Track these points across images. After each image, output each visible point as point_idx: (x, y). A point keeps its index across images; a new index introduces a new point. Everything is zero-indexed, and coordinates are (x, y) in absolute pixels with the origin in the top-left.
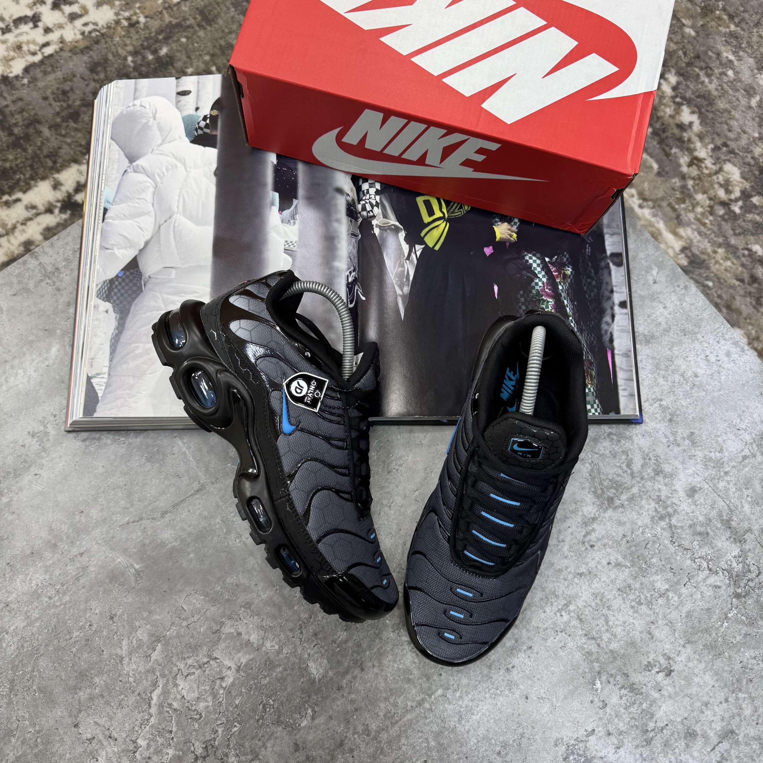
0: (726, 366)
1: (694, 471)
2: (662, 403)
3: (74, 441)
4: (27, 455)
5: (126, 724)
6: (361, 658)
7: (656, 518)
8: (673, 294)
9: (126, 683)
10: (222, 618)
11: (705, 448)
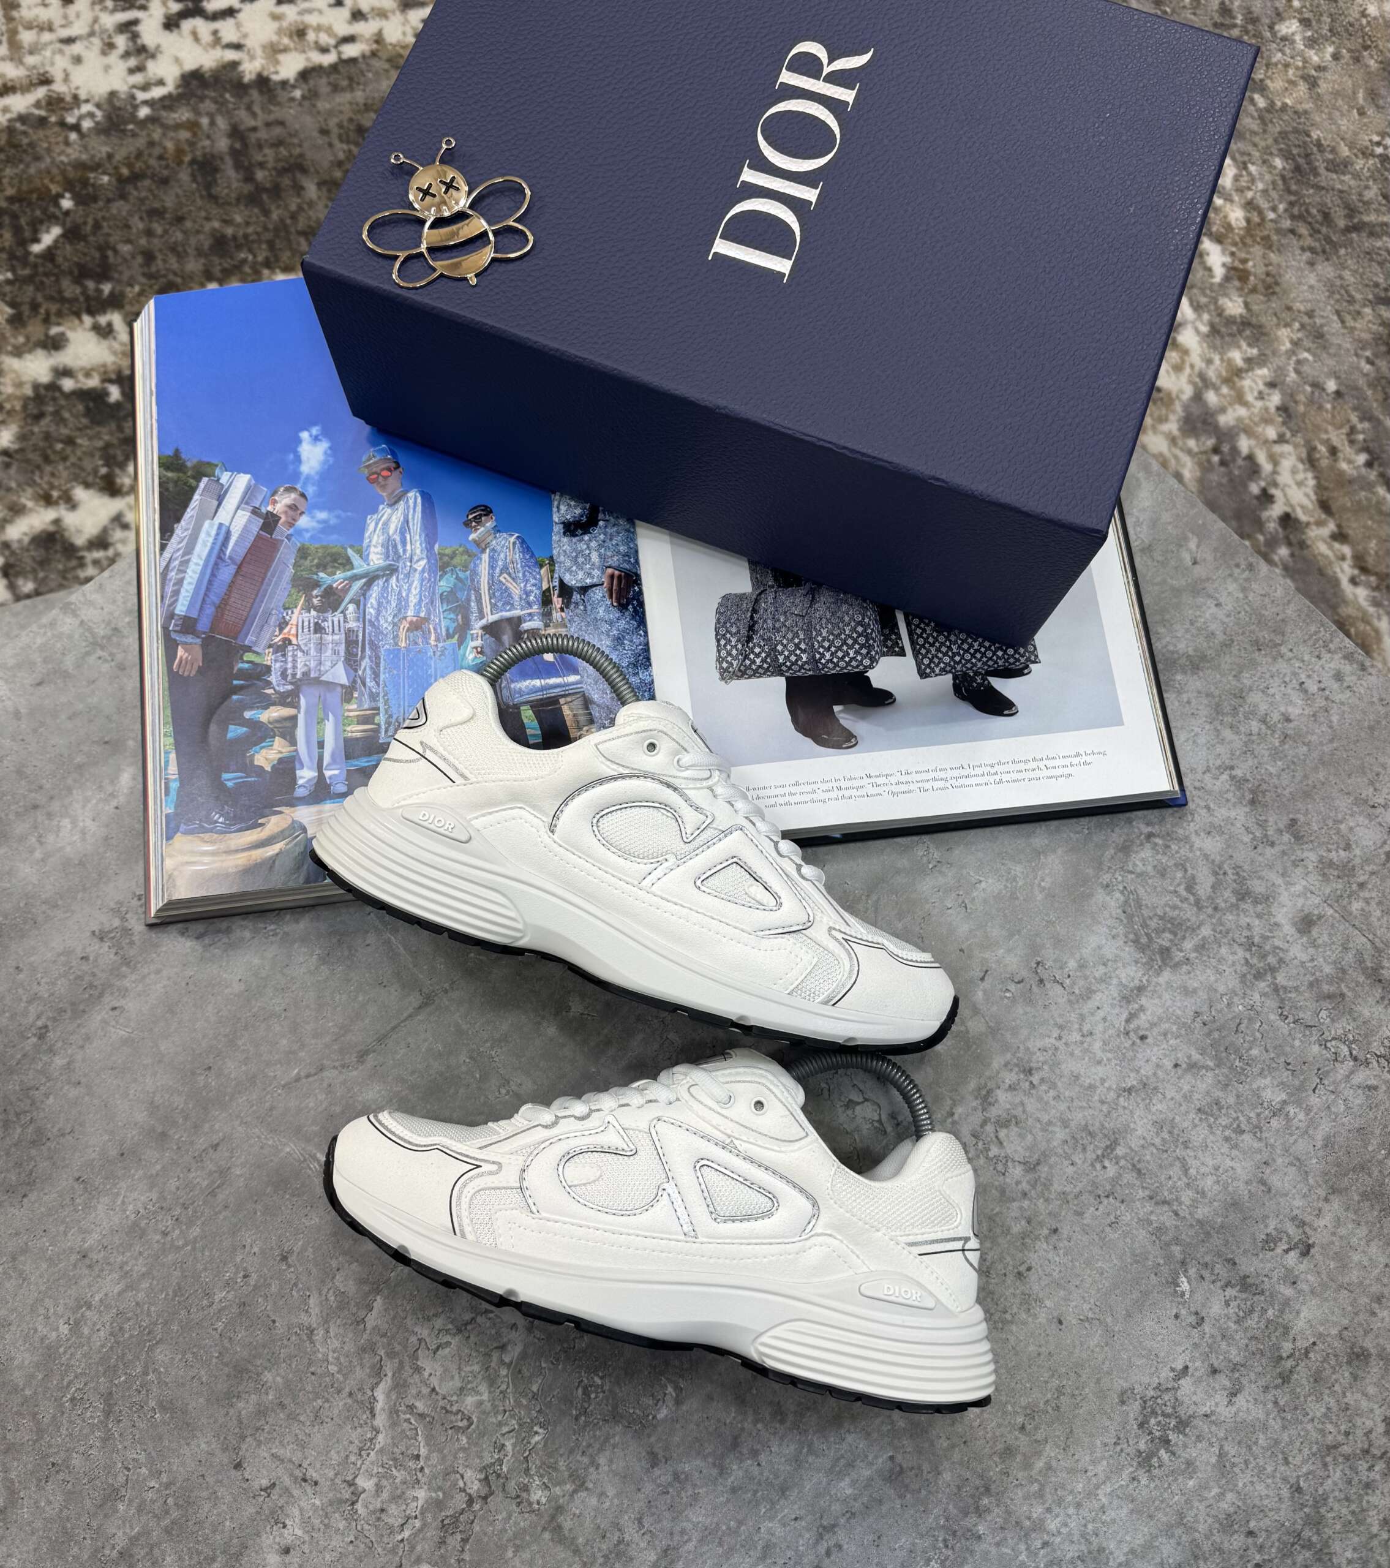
0: (1338, 697)
1: (1305, 887)
2: (1234, 773)
8: (1230, 580)
11: (1320, 845)
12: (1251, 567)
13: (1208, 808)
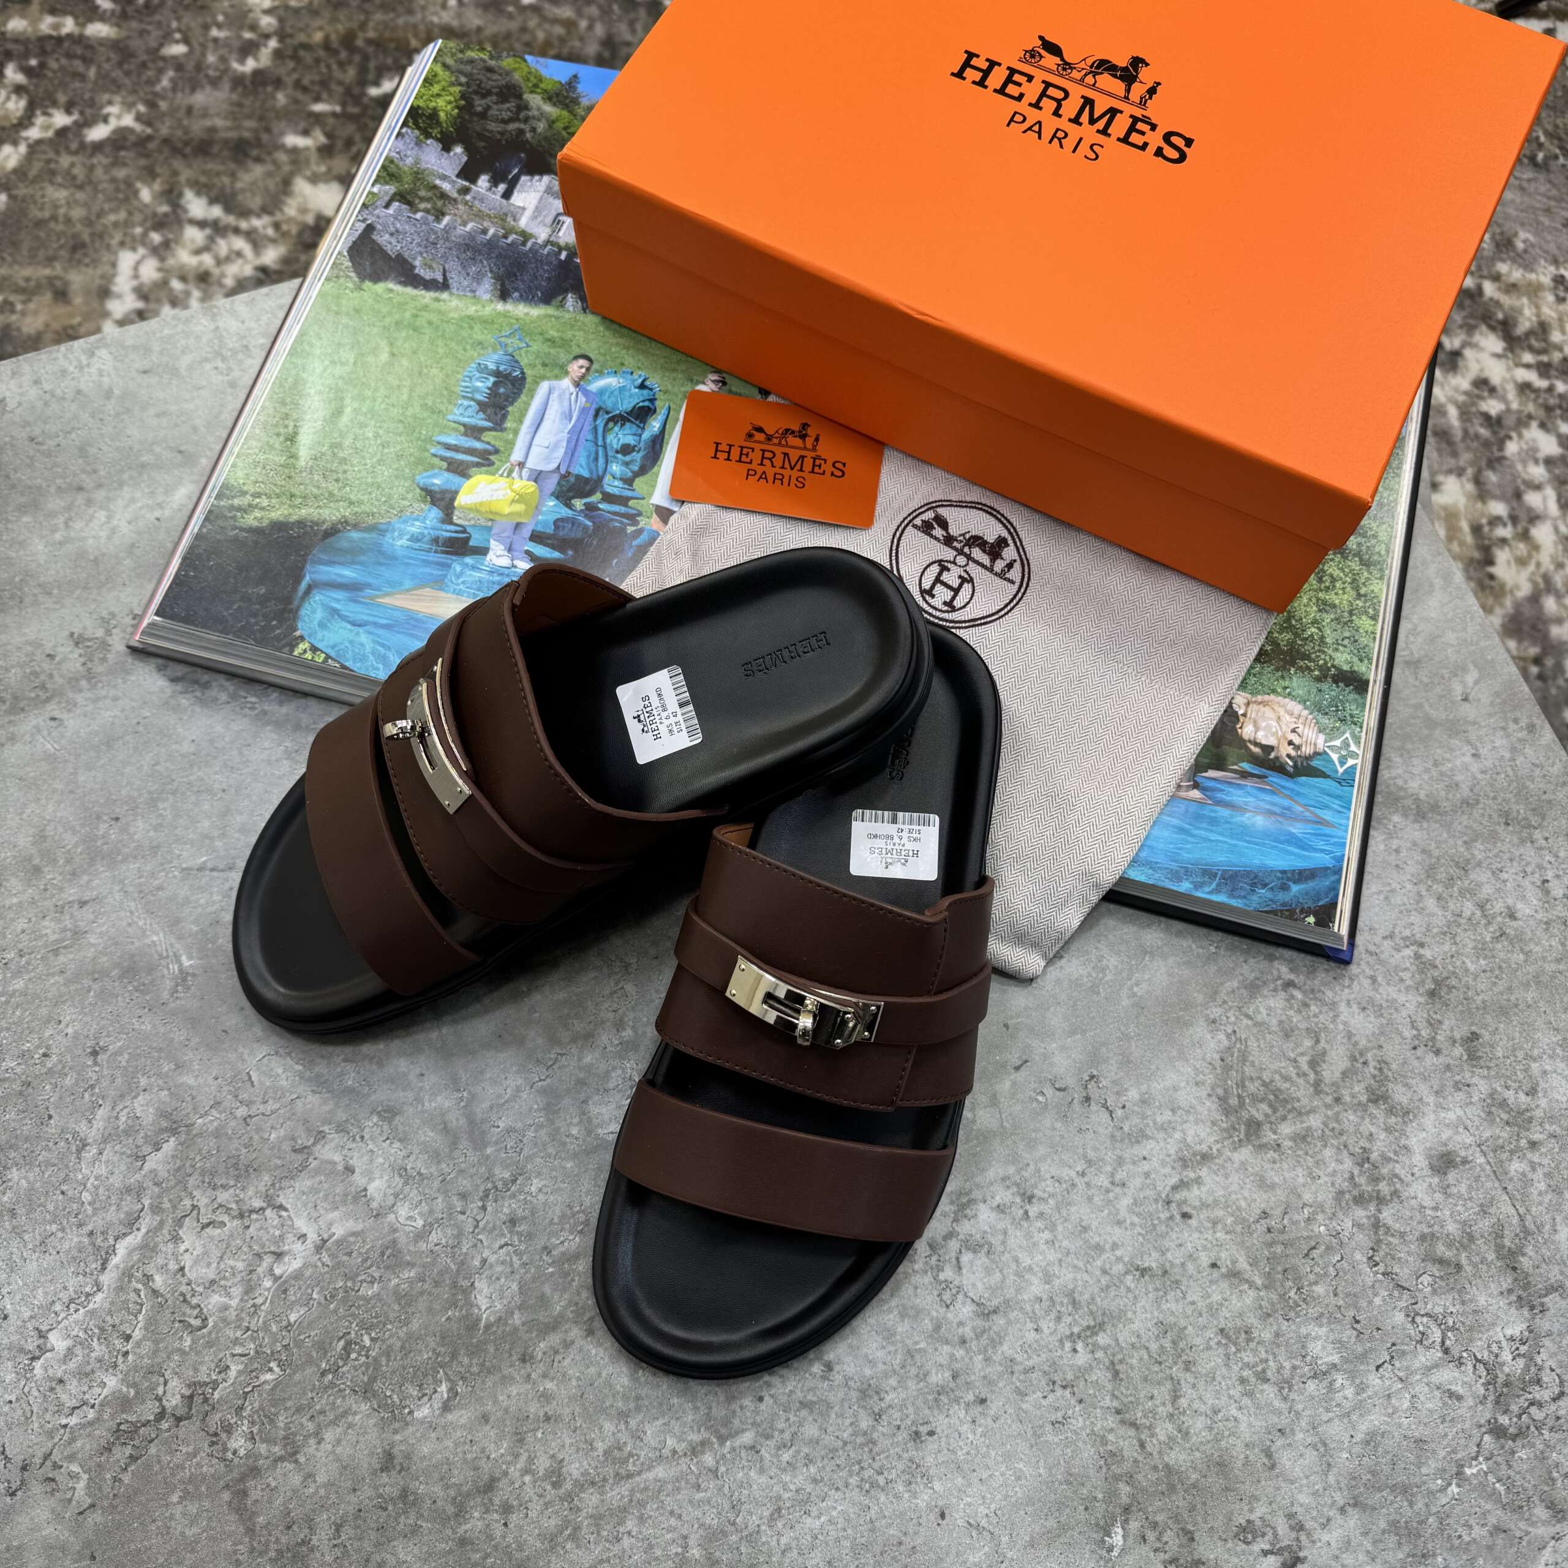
1: (1459, 1118)
2: (1422, 951)
4: (51, 676)
5: (40, 1291)
7: (1347, 1196)
8: (1500, 733)
9: (71, 1200)
10: (323, 1124)
11: (1497, 1076)
12: (1531, 728)
13: (1373, 979)
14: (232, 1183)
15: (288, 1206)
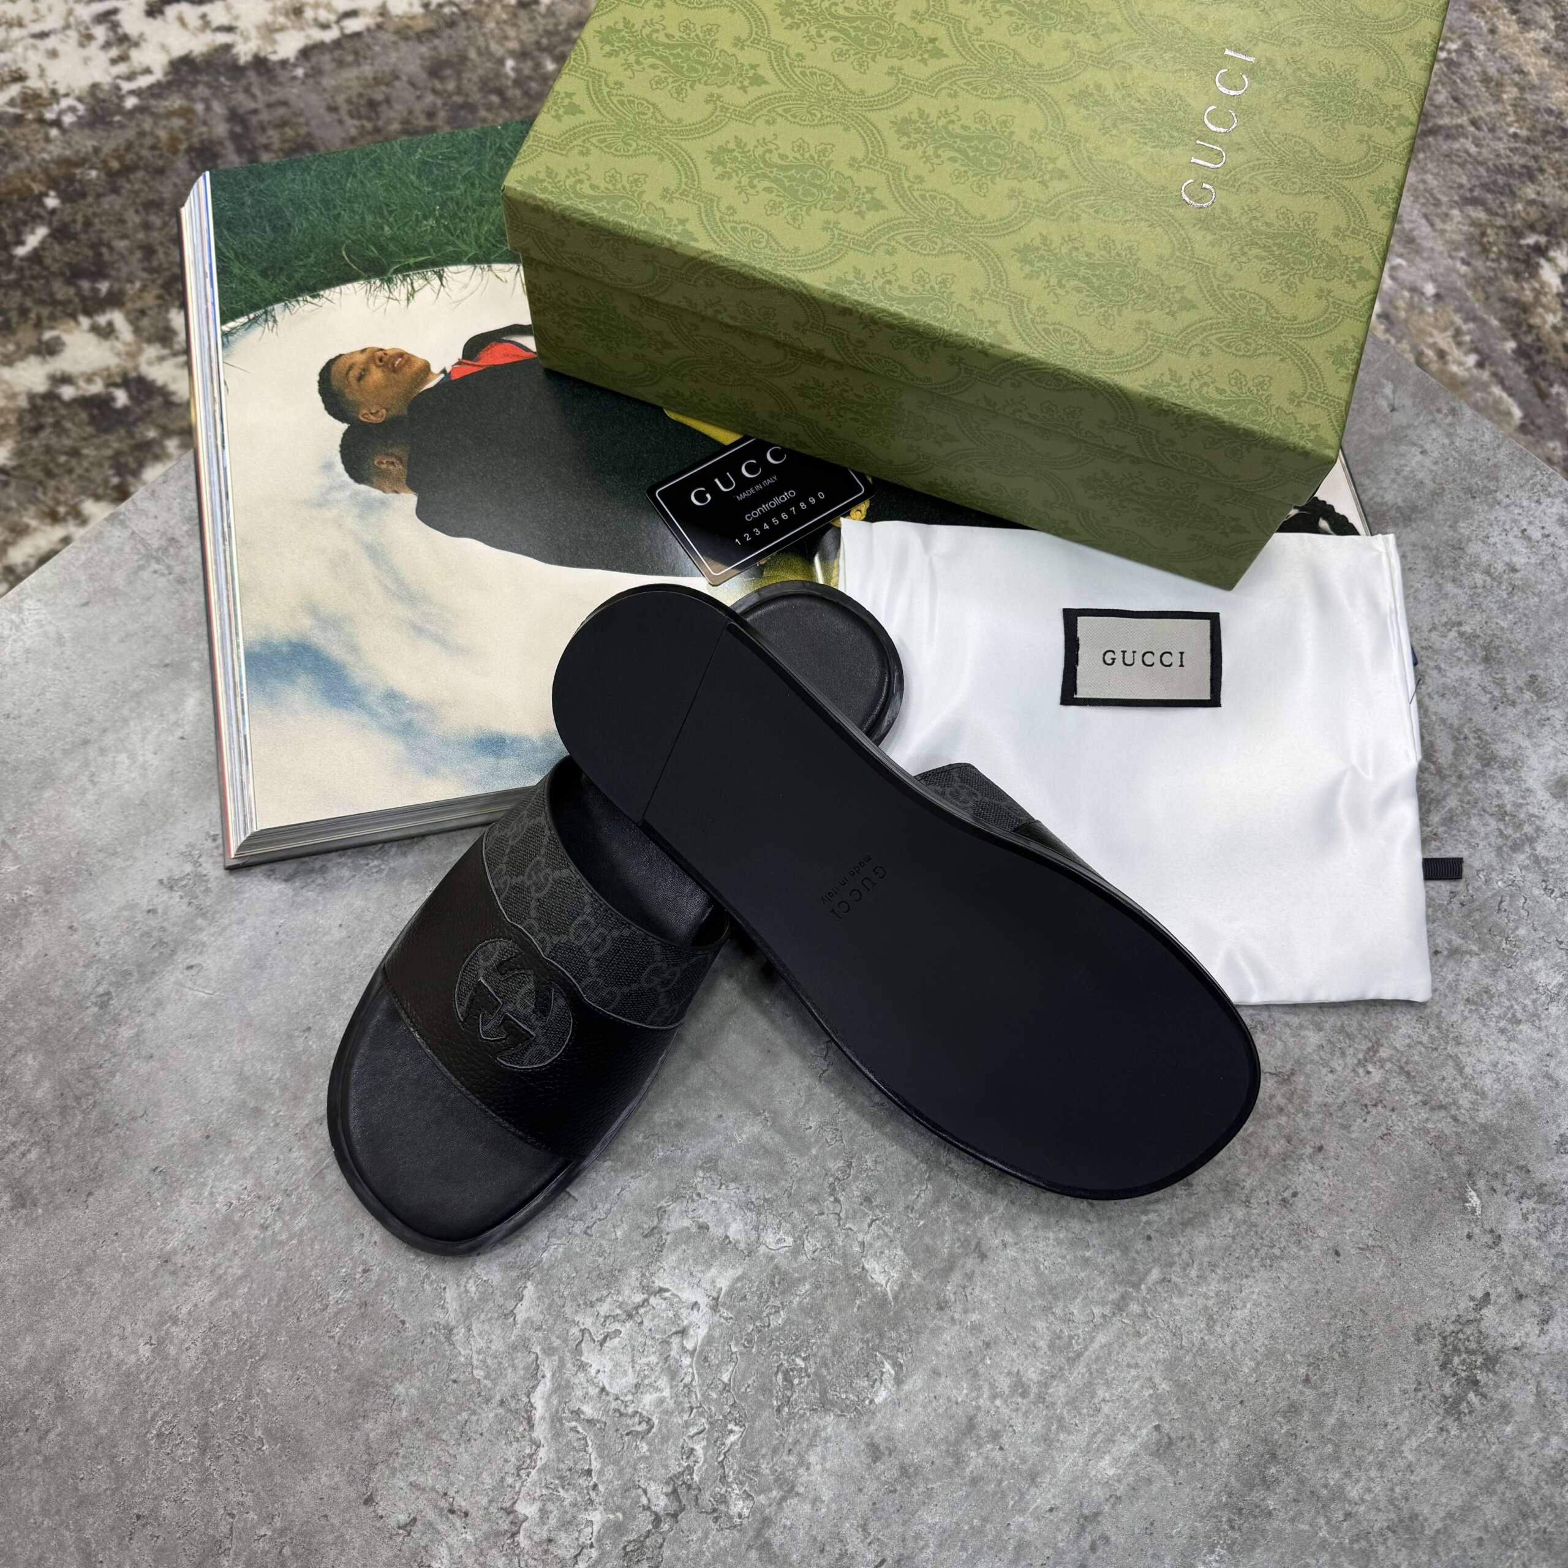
3: (265, 881)
4: (163, 929)
5: (485, 1475)
6: (974, 1231)
9: (466, 1383)
10: (658, 1201)
14: (605, 1293)
15: (667, 1286)
